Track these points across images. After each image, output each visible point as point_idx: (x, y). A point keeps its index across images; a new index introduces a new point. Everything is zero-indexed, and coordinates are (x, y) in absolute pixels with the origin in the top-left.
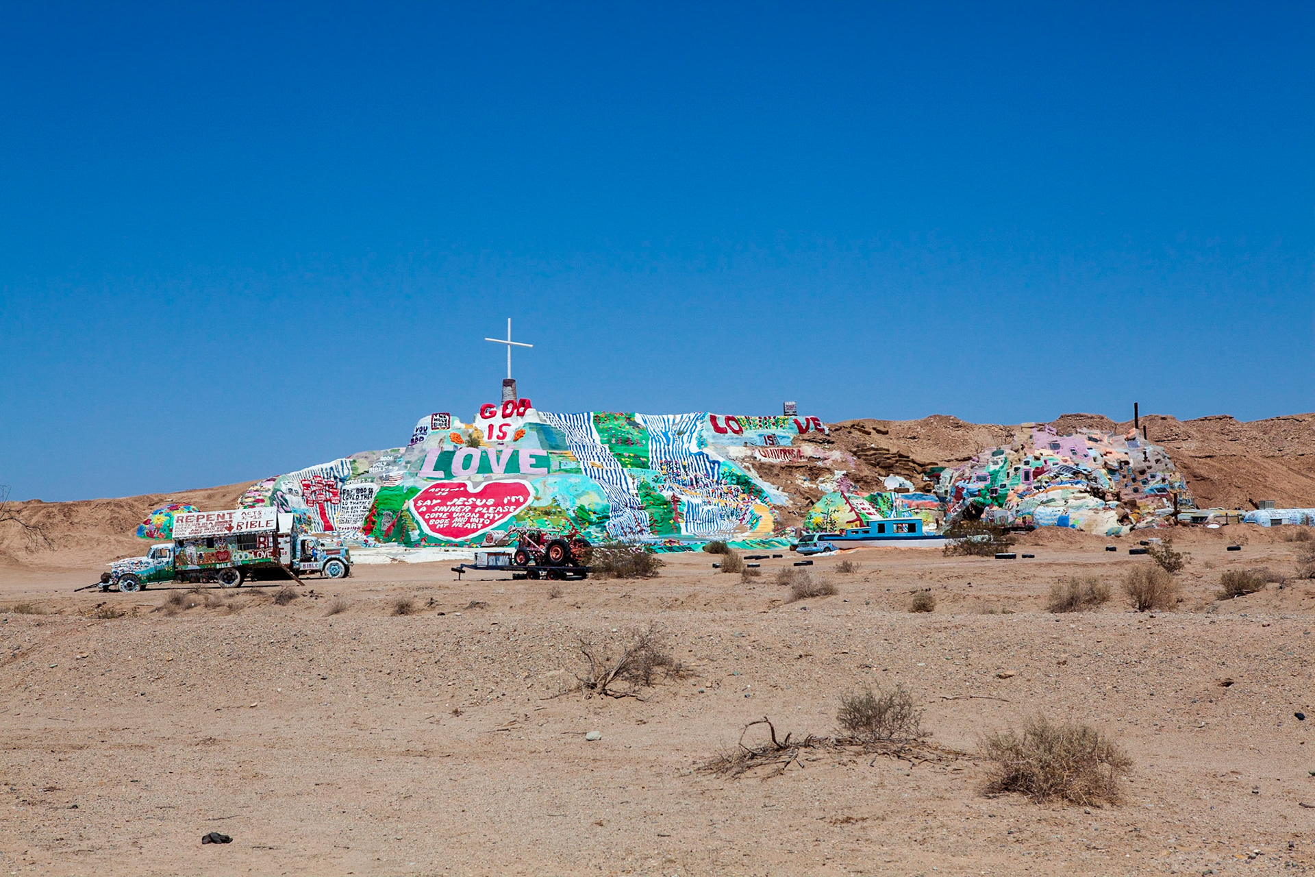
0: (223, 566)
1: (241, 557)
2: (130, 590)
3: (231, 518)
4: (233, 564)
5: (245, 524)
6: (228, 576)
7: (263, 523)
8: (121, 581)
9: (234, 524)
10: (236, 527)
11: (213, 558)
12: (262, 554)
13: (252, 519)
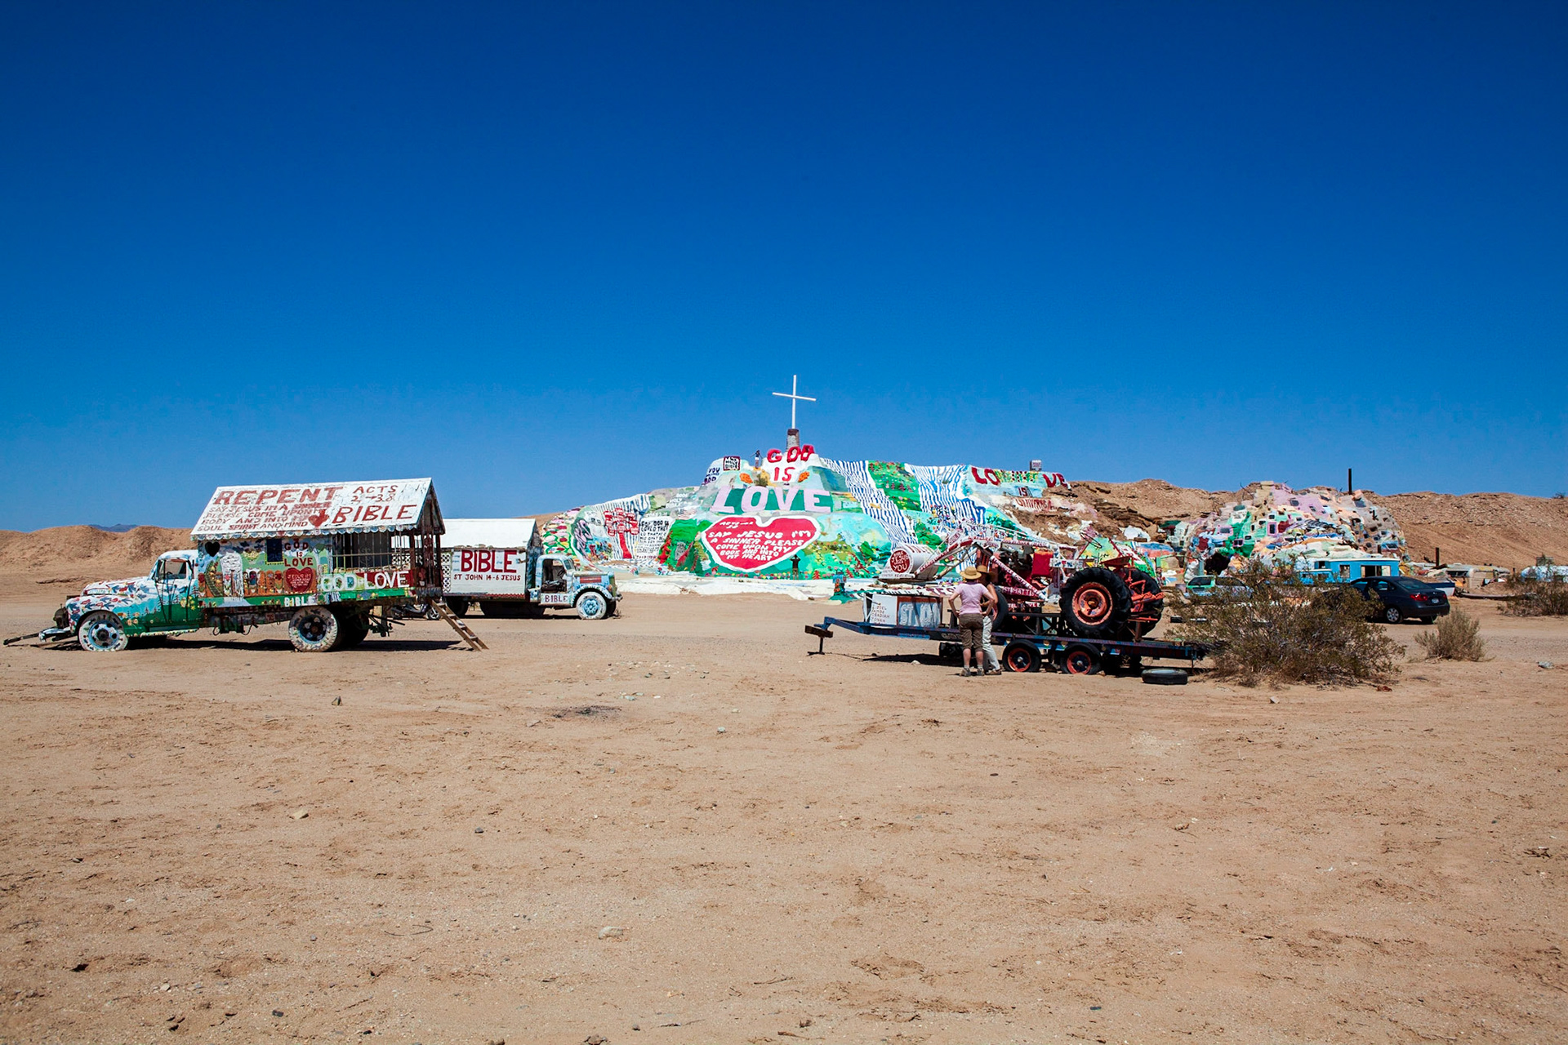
0: (298, 602)
1: (339, 583)
2: (105, 645)
3: (329, 497)
4: (321, 598)
5: (354, 513)
6: (314, 624)
7: (393, 512)
8: (86, 625)
9: (331, 512)
10: (332, 518)
11: (278, 583)
12: (386, 577)
13: (372, 502)
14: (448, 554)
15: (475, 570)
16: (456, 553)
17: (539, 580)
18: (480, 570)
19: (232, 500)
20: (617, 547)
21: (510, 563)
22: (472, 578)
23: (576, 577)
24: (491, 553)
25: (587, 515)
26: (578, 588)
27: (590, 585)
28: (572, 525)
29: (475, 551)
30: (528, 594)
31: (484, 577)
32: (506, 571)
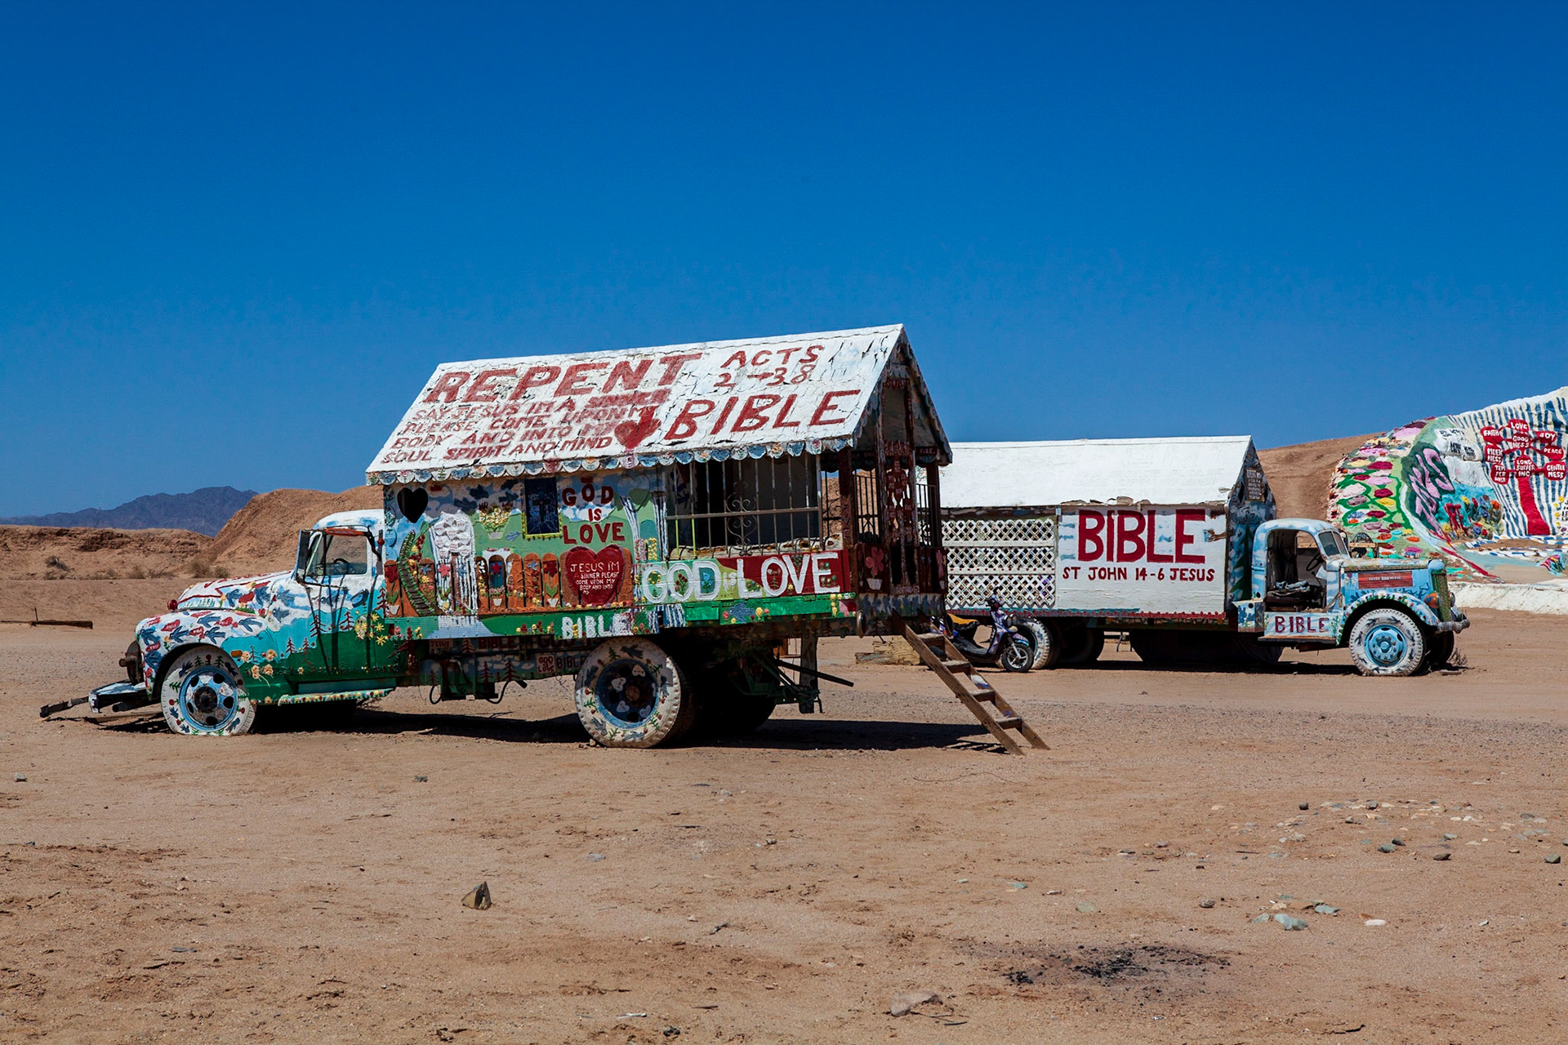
0: (592, 627)
1: (682, 582)
2: (212, 722)
3: (668, 378)
4: (639, 618)
5: (717, 413)
6: (632, 681)
7: (803, 411)
8: (173, 677)
9: (666, 415)
10: (666, 427)
11: (550, 582)
12: (787, 568)
13: (759, 387)
14: (1049, 520)
15: (1110, 558)
16: (1067, 519)
17: (1259, 579)
18: (1123, 557)
19: (463, 392)
20: (1516, 509)
21: (1190, 539)
22: (1104, 574)
23: (1350, 572)
24: (1146, 517)
25: (1440, 436)
26: (1354, 599)
27: (1381, 593)
28: (1404, 460)
29: (1110, 513)
30: (1232, 612)
31: (1131, 573)
32: (1181, 558)
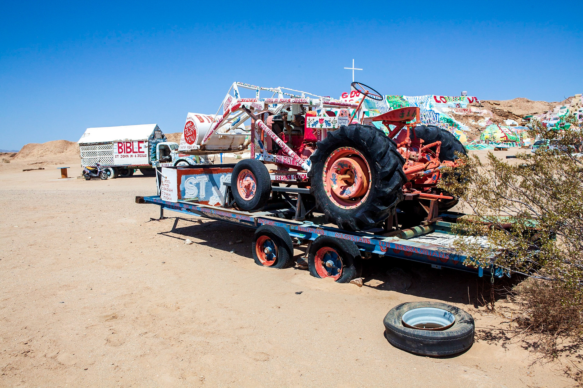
14: (111, 145)
15: (125, 153)
16: (115, 144)
17: (158, 156)
18: (127, 152)
21: (141, 148)
22: (124, 156)
24: (132, 143)
26: (177, 160)
29: (124, 143)
30: (151, 164)
31: (129, 156)
32: (140, 152)
